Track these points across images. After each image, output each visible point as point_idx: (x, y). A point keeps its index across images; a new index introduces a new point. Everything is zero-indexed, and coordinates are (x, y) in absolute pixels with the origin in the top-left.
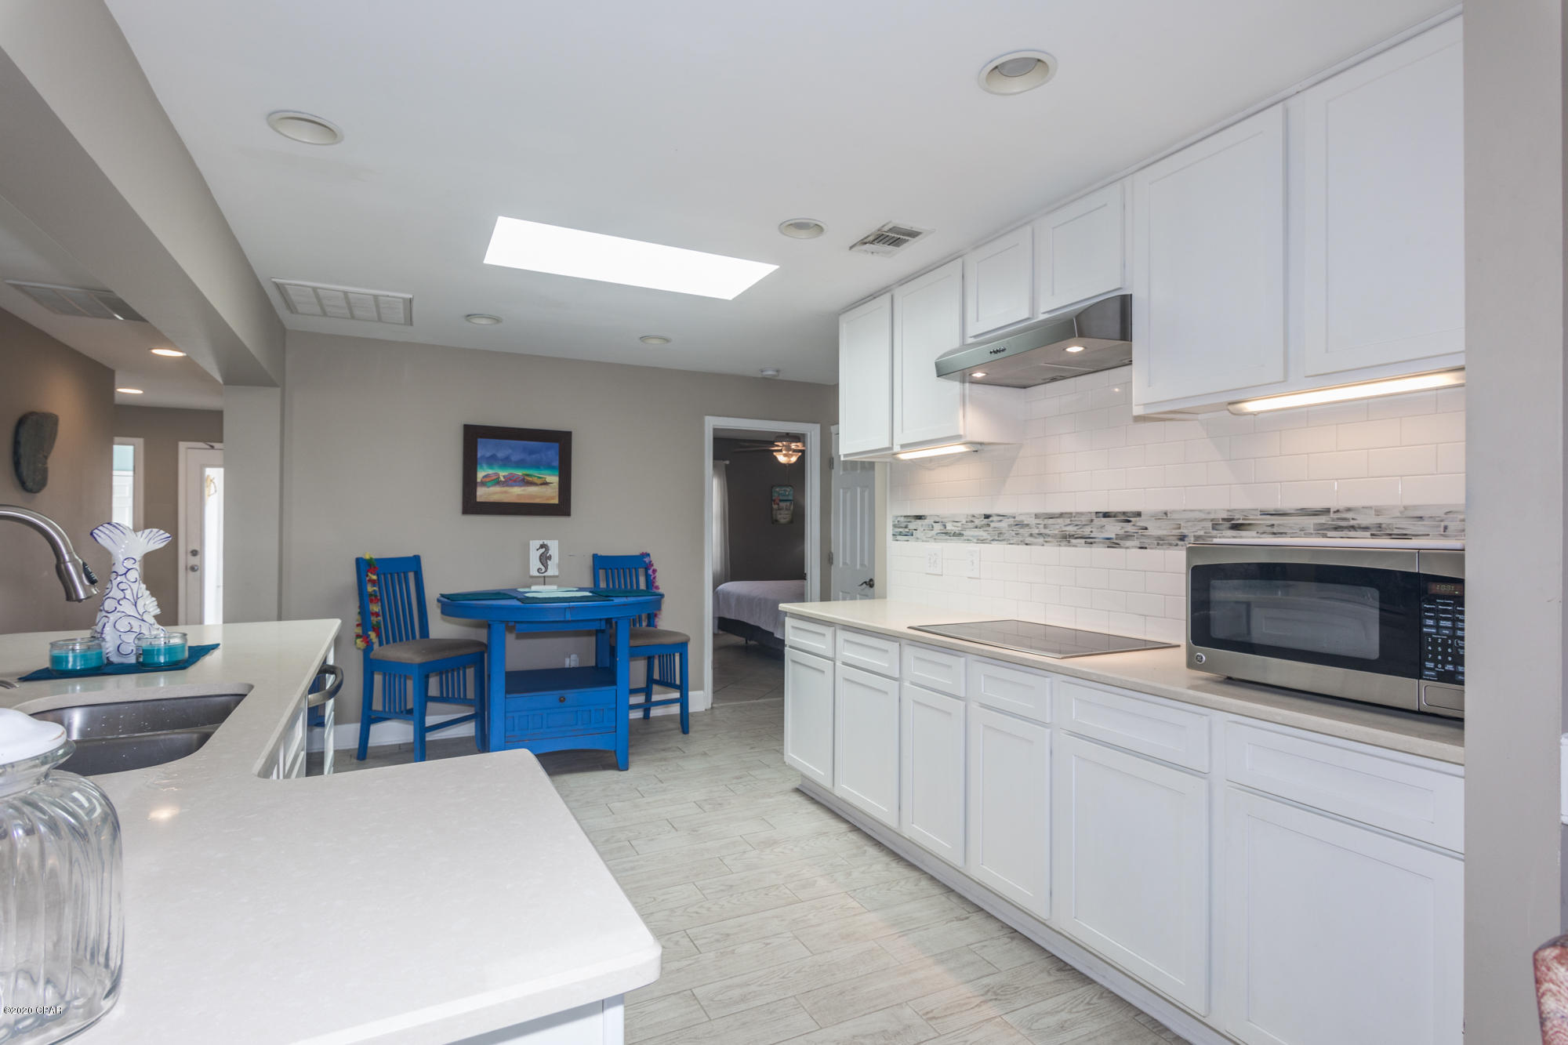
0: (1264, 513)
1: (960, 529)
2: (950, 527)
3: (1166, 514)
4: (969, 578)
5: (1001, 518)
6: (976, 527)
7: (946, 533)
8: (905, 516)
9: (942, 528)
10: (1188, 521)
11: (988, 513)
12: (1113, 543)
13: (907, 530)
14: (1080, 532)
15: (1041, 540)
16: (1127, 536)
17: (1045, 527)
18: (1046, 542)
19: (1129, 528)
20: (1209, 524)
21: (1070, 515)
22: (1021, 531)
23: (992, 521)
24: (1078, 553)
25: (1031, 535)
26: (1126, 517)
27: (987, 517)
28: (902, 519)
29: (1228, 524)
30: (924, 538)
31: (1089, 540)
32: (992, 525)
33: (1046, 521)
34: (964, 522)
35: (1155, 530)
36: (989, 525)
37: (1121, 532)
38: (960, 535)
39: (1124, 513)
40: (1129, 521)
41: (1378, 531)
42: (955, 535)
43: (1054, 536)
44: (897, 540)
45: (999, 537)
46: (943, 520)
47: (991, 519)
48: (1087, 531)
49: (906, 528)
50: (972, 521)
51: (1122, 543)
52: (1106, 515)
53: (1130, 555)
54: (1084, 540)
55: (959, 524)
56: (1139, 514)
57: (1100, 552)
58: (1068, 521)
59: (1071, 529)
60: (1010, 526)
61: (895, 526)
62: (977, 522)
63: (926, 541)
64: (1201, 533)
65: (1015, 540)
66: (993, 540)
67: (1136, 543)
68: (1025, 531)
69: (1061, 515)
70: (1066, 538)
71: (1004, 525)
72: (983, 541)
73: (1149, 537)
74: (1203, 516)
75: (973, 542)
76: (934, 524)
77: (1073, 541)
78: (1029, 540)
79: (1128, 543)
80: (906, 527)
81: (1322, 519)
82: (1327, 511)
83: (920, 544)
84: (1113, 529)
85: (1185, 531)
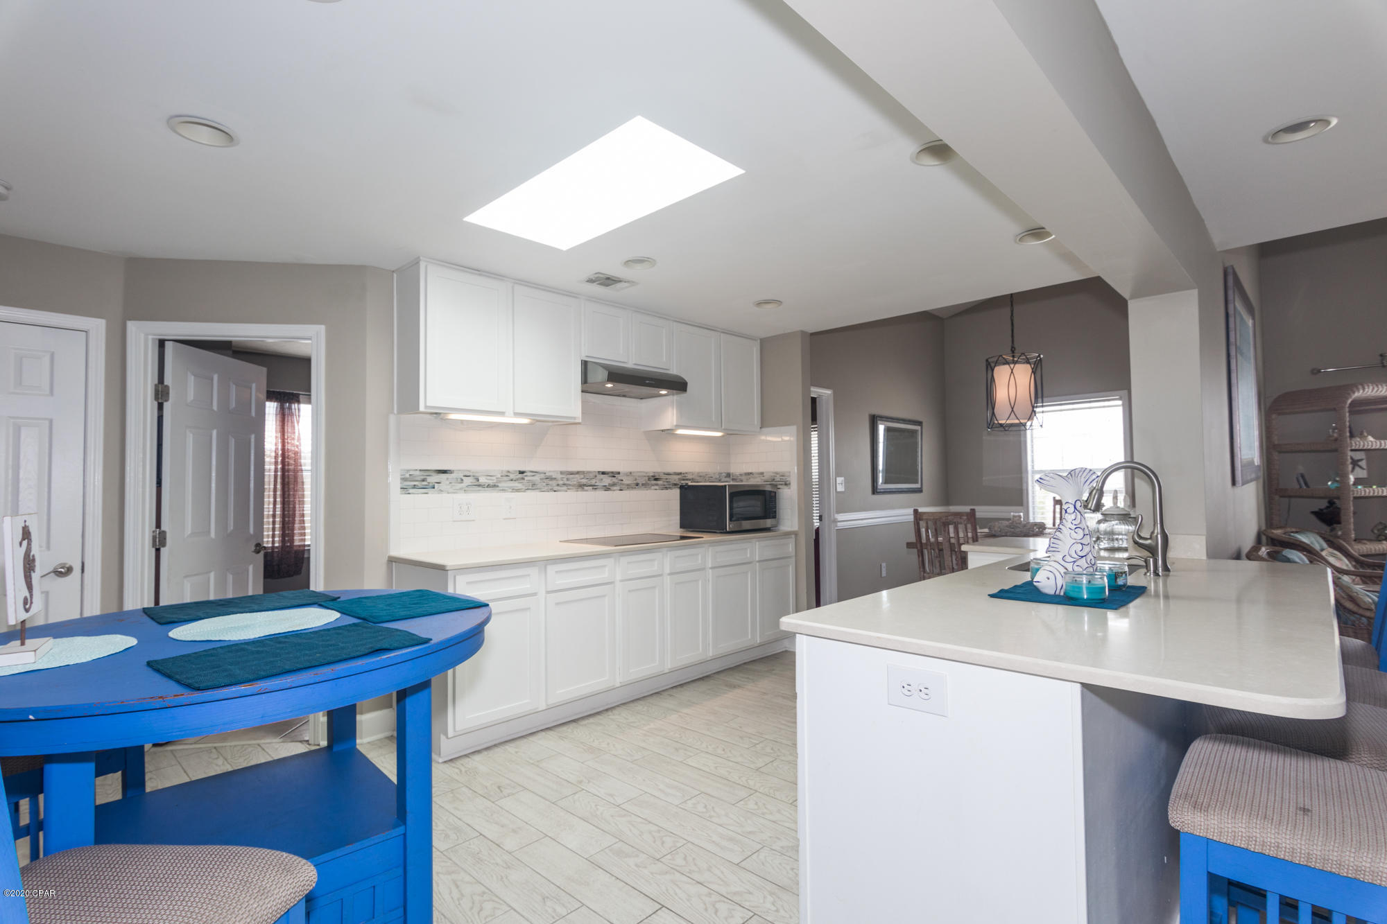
0: (665, 474)
1: (495, 481)
2: (482, 480)
3: (631, 473)
4: (505, 519)
5: (533, 474)
6: (512, 480)
7: (479, 486)
8: (420, 470)
9: (475, 481)
10: (639, 476)
11: (522, 470)
12: (607, 488)
13: (425, 483)
14: (589, 483)
15: (565, 488)
16: (614, 485)
17: (568, 479)
18: (568, 489)
19: (614, 480)
20: (647, 478)
21: (583, 473)
22: (550, 482)
23: (526, 476)
24: (588, 495)
25: (558, 485)
26: (613, 474)
27: (522, 472)
28: (418, 473)
29: (653, 478)
30: (451, 490)
31: (595, 487)
32: (526, 478)
33: (568, 476)
34: (499, 476)
35: (626, 481)
36: (523, 479)
37: (611, 482)
38: (495, 486)
39: (612, 472)
40: (614, 477)
41: (693, 480)
42: (488, 486)
43: (573, 486)
44: (409, 493)
45: (533, 487)
46: (474, 474)
47: (525, 474)
48: (593, 482)
49: (421, 482)
50: (507, 476)
51: (612, 488)
52: (603, 473)
53: (615, 494)
54: (591, 488)
55: (494, 478)
56: (619, 473)
57: (601, 494)
58: (582, 476)
59: (584, 481)
60: (541, 479)
61: (404, 479)
62: (512, 476)
63: (454, 493)
64: (644, 482)
65: (546, 488)
66: (528, 489)
67: (618, 488)
68: (554, 483)
69: (578, 473)
70: (581, 486)
71: (537, 478)
72: (518, 490)
73: (623, 484)
74: (645, 475)
75: (508, 492)
76: (464, 478)
77: (586, 488)
78: (556, 488)
79: (615, 488)
80: (423, 480)
81: (680, 477)
82: (681, 473)
83: (445, 495)
84: (607, 480)
85: (638, 481)
